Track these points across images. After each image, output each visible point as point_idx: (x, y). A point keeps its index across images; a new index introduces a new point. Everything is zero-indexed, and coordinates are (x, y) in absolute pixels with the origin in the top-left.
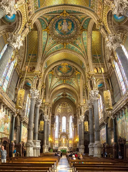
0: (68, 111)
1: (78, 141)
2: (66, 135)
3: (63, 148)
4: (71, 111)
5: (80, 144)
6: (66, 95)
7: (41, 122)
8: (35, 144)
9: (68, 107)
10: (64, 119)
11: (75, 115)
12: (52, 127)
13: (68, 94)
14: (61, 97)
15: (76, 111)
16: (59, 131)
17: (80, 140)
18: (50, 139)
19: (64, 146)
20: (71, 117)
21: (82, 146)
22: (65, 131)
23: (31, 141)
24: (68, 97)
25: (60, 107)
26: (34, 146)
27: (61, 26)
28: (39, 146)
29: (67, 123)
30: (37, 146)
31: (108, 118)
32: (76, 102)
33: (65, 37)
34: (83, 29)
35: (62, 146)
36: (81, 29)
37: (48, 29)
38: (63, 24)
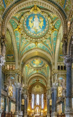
1: (47, 111)
3: (37, 115)
5: (48, 113)
7: (22, 100)
10: (38, 96)
11: (45, 94)
12: (30, 102)
13: (40, 80)
18: (28, 110)
19: (38, 114)
20: (43, 95)
22: (39, 104)
24: (40, 82)
25: (35, 88)
27: (32, 22)
28: (22, 114)
29: (40, 99)
30: (21, 114)
31: (64, 98)
32: (45, 86)
33: (36, 36)
34: (54, 29)
35: (36, 114)
36: (53, 29)
37: (19, 29)
38: (34, 19)
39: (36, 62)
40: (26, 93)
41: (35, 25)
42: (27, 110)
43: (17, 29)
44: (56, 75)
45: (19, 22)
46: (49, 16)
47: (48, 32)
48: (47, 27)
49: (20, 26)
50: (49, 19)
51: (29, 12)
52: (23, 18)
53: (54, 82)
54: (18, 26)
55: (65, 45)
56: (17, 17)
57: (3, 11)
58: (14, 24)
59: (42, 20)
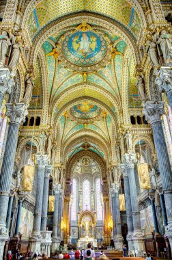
0: (93, 170)
1: (112, 226)
2: (91, 214)
3: (85, 240)
4: (97, 170)
5: (115, 233)
6: (89, 146)
7: (50, 197)
8: (44, 237)
9: (93, 164)
10: (86, 184)
11: (104, 179)
12: (67, 201)
13: (92, 144)
14: (81, 148)
15: (106, 173)
16: (79, 208)
17: (115, 226)
18: (63, 225)
20: (98, 181)
21: (119, 237)
22: (89, 208)
23: (38, 233)
25: (79, 164)
26: (43, 241)
27: (77, 43)
30: (47, 241)
31: (154, 191)
32: (105, 158)
33: (85, 62)
34: (116, 53)
36: (114, 52)
37: (56, 53)
38: (82, 39)
39: (83, 106)
40: (60, 179)
41: (82, 47)
42: (59, 227)
44: (130, 135)
45: (56, 44)
46: (106, 34)
47: (106, 58)
49: (57, 50)
50: (106, 38)
51: (73, 30)
52: (63, 38)
53: (126, 152)
55: (141, 82)
56: (54, 37)
57: (34, 32)
58: (47, 47)
59: (94, 39)
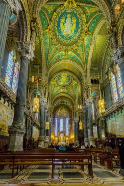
2: (64, 133)
10: (62, 121)
11: (70, 117)
12: (53, 127)
13: (65, 101)
14: (60, 103)
16: (58, 130)
18: (52, 137)
20: (67, 119)
21: (78, 141)
22: (63, 130)
24: (65, 103)
27: (63, 24)
29: (64, 124)
32: (71, 108)
33: (67, 43)
34: (88, 32)
35: (60, 142)
36: (86, 32)
37: (50, 30)
43: (48, 30)
45: (50, 20)
47: (81, 38)
48: (79, 31)
50: (84, 17)
51: (63, 5)
52: (55, 14)
54: (48, 25)
59: (75, 21)
